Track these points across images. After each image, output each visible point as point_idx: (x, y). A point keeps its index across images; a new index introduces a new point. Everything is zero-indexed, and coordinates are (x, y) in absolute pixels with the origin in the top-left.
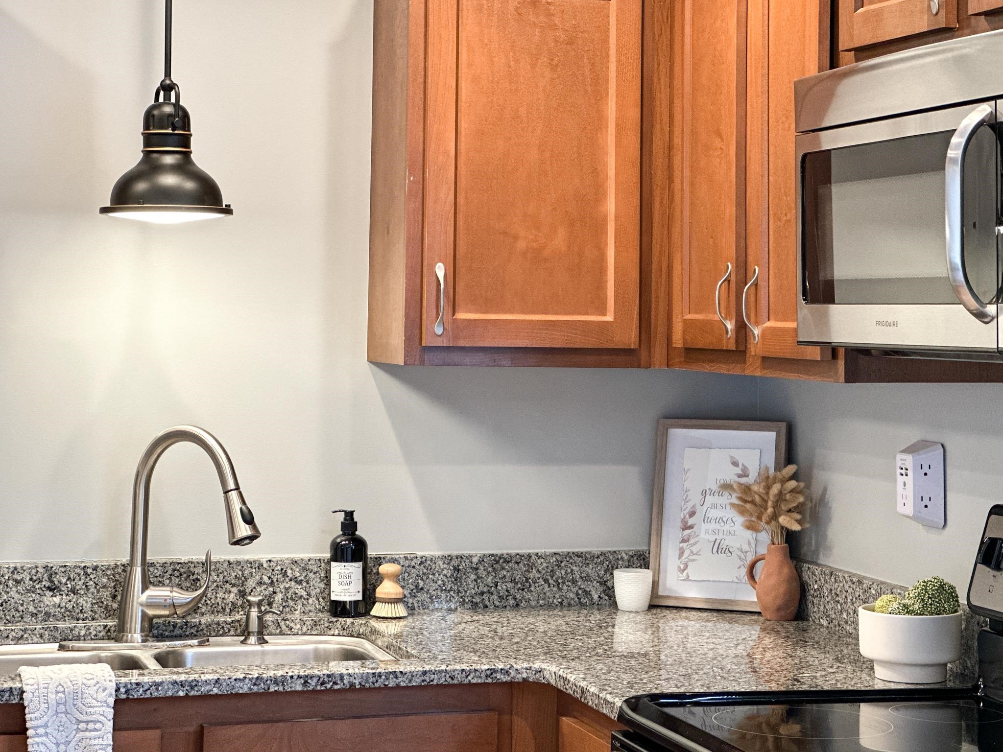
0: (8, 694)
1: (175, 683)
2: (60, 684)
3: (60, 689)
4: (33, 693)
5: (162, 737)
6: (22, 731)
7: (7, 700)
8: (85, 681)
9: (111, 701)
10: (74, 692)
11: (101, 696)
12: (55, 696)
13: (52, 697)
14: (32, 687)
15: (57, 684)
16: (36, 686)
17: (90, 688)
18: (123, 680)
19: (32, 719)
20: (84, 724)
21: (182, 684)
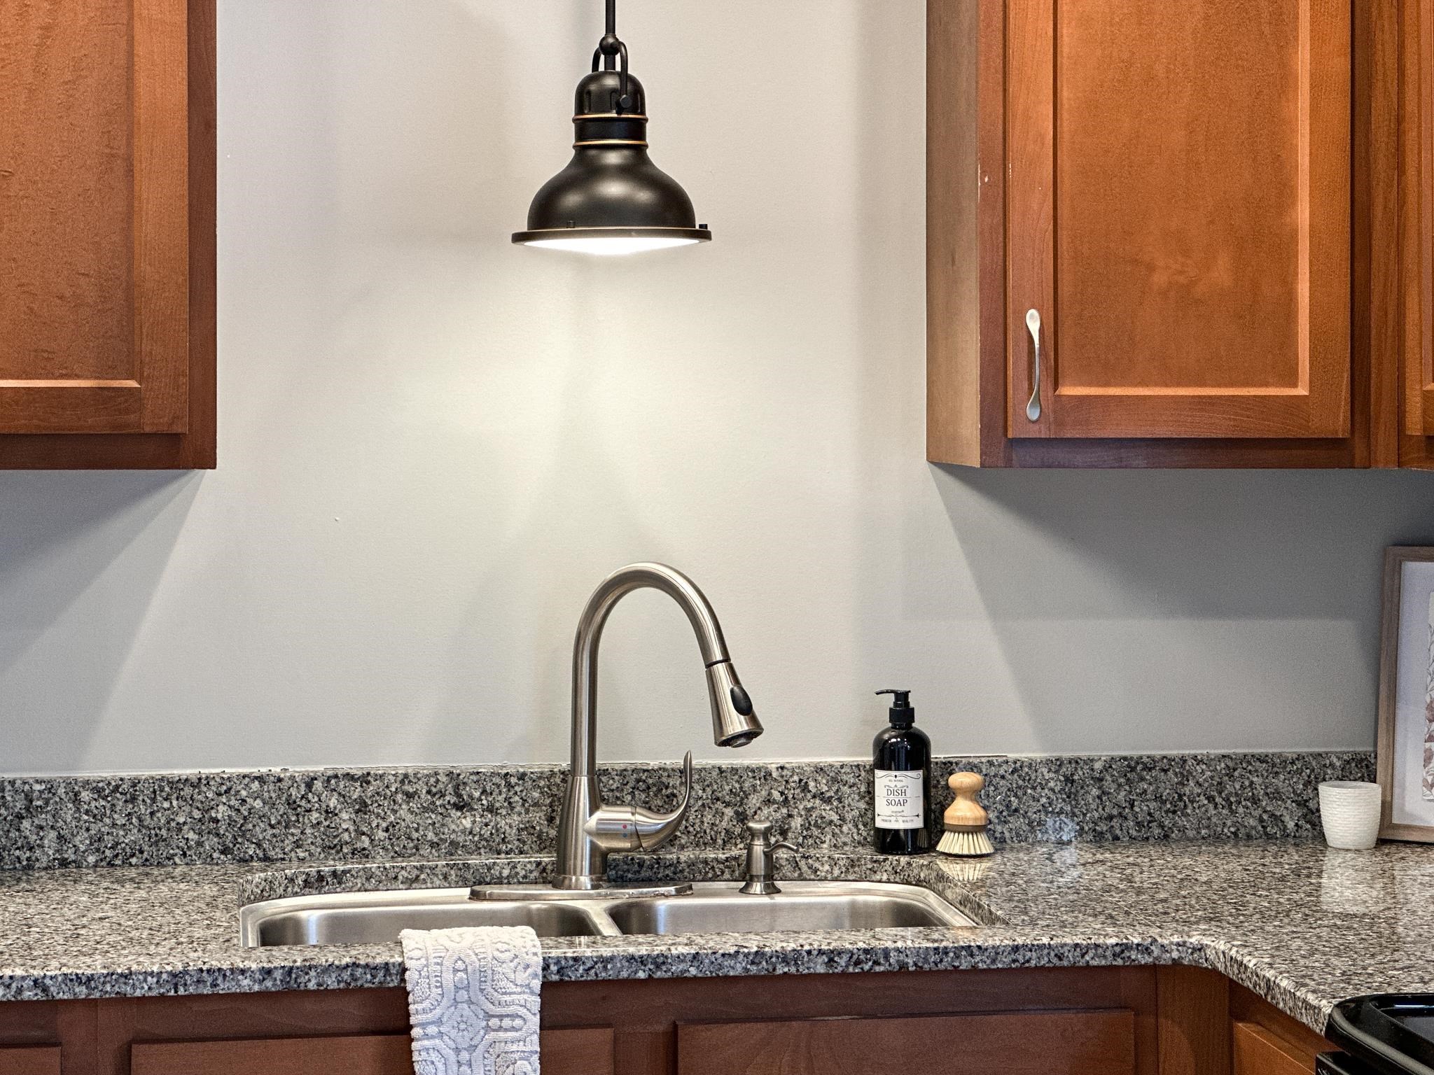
0: (381, 973)
1: (631, 959)
2: (460, 959)
3: (460, 965)
4: (419, 971)
5: (616, 1039)
6: (403, 1029)
7: (380, 983)
8: (497, 954)
9: (537, 984)
10: (481, 971)
11: (522, 977)
12: (452, 976)
13: (448, 978)
14: (419, 962)
15: (455, 957)
16: (423, 961)
17: (504, 965)
18: (555, 953)
19: (419, 1011)
20: (494, 1019)
21: (642, 961)
